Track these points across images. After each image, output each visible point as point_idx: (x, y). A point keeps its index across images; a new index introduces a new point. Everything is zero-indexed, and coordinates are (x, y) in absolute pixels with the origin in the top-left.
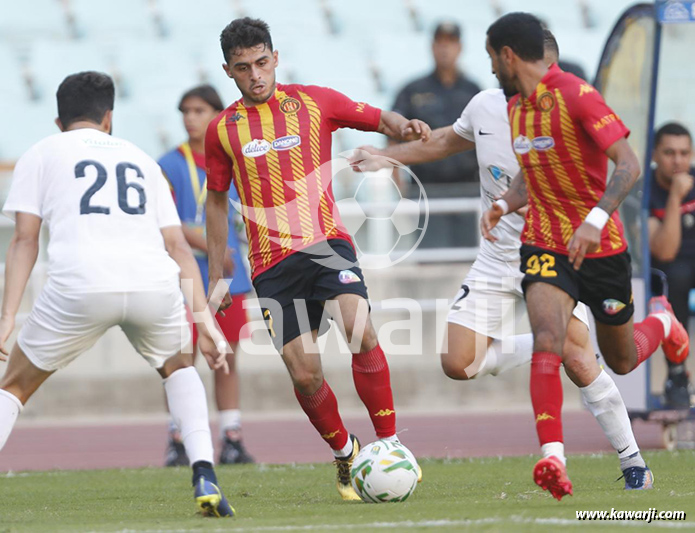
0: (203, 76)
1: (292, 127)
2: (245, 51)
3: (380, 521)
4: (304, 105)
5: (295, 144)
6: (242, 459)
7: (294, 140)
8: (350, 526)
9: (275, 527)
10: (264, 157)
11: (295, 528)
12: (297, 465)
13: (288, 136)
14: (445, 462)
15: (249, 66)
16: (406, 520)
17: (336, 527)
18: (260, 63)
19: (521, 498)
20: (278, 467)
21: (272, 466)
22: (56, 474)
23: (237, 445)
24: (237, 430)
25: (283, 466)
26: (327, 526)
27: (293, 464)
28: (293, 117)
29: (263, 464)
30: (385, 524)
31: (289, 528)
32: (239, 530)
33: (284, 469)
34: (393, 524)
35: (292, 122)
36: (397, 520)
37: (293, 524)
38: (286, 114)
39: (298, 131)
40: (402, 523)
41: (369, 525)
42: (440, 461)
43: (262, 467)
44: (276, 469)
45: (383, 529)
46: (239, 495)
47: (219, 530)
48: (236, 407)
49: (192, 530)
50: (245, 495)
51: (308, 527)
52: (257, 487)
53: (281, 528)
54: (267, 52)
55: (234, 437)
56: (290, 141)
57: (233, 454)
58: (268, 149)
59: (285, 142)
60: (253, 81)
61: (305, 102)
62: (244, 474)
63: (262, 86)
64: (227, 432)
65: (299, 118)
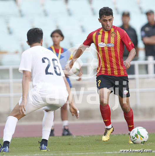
0: (58, 27)
1: (112, 41)
2: (107, 17)
3: (107, 152)
4: (117, 35)
5: (112, 46)
6: (69, 134)
7: (112, 45)
8: (99, 153)
9: (78, 153)
10: (104, 47)
11: (84, 153)
12: (84, 136)
13: (111, 43)
14: (126, 135)
15: (106, 20)
16: (115, 151)
17: (95, 153)
18: (110, 20)
19: (147, 145)
20: (79, 136)
21: (77, 136)
22: (17, 139)
23: (67, 130)
24: (67, 126)
25: (80, 136)
26: (93, 153)
27: (83, 136)
28: (113, 38)
29: (75, 136)
30: (109, 152)
31: (82, 153)
32: (68, 154)
33: (80, 137)
34: (111, 152)
35: (112, 40)
36: (113, 151)
37: (83, 152)
38: (111, 37)
39: (114, 43)
40: (114, 152)
41: (104, 153)
42: (124, 135)
43: (74, 136)
44: (78, 137)
45: (108, 154)
46: (68, 144)
47: (62, 154)
48: (67, 120)
49: (55, 154)
50: (70, 144)
51: (87, 153)
52: (73, 142)
53: (80, 154)
54: (112, 18)
55: (66, 128)
56: (111, 45)
57: (66, 133)
58: (105, 46)
59: (110, 45)
60: (107, 25)
61: (117, 34)
62: (69, 138)
63: (109, 27)
64: (64, 127)
65: (114, 39)
